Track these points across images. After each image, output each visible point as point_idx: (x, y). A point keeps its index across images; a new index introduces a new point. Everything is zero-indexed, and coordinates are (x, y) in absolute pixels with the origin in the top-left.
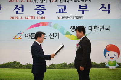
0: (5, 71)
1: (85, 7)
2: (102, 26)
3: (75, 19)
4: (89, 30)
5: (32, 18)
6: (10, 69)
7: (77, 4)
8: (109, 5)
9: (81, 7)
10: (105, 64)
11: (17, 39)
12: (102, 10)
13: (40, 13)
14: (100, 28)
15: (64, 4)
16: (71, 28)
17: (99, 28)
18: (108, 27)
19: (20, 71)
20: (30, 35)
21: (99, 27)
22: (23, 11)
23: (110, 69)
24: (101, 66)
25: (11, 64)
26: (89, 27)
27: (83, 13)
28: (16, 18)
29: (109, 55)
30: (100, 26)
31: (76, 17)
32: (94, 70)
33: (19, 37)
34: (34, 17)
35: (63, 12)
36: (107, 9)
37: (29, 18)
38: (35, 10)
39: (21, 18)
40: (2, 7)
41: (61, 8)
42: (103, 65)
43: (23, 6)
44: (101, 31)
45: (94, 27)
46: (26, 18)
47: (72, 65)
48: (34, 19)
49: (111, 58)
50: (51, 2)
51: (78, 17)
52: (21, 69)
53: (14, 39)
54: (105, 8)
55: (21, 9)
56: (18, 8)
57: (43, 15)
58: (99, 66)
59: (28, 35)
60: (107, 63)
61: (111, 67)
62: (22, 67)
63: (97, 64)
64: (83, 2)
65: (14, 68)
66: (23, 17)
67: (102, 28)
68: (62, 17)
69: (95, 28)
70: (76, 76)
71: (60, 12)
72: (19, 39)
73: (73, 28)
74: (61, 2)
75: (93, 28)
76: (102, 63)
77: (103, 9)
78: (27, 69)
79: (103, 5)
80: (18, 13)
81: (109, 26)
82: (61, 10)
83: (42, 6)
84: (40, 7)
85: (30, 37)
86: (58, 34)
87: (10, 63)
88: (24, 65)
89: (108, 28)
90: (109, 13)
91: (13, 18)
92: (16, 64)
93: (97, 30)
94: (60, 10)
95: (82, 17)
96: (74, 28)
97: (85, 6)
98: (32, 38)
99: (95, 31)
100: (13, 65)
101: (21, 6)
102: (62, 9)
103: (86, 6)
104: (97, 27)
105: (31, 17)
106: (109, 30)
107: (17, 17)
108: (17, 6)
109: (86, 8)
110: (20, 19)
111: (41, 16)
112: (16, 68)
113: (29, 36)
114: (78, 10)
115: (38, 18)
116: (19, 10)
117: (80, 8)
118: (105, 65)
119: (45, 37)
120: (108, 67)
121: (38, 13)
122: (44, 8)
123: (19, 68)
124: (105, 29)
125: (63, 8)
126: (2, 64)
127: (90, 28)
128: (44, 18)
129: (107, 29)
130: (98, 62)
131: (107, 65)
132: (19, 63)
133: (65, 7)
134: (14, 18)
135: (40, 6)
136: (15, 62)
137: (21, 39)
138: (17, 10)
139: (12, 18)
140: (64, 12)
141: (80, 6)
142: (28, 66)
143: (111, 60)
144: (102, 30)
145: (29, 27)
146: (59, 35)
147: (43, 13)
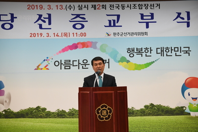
0: (22, 123)
1: (150, 18)
2: (178, 48)
3: (135, 36)
4: (157, 53)
5: (66, 35)
6: (30, 119)
7: (137, 13)
8: (188, 13)
9: (145, 18)
10: (184, 108)
11: (42, 69)
12: (178, 22)
13: (78, 26)
14: (175, 51)
15: (116, 11)
16: (129, 51)
17: (173, 51)
18: (187, 49)
19: (47, 123)
20: (63, 62)
21: (173, 48)
22: (50, 23)
23: (192, 117)
24: (177, 111)
25: (32, 111)
26: (157, 49)
27: (147, 27)
28: (39, 36)
29: (189, 95)
30: (175, 48)
31: (136, 34)
32: (167, 119)
33: (45, 67)
34: (68, 34)
35: (114, 26)
36: (186, 20)
37: (60, 34)
38: (70, 21)
39: (47, 35)
40: (16, 18)
41: (111, 18)
42: (180, 111)
43: (50, 15)
44: (176, 55)
45: (165, 49)
46: (56, 35)
47: (131, 111)
48: (68, 36)
49: (193, 98)
50: (95, 9)
51: (139, 34)
52: (48, 119)
53: (36, 69)
54: (183, 19)
55: (47, 20)
56: (42, 18)
57: (83, 31)
58: (175, 112)
59: (58, 64)
60: (187, 107)
61: (193, 114)
62: (50, 115)
63: (171, 108)
64: (147, 8)
65: (37, 118)
66: (51, 34)
67: (178, 51)
68: (114, 34)
69: (167, 51)
70: (137, 129)
71: (110, 26)
72: (45, 70)
73: (132, 50)
74: (112, 8)
75: (163, 51)
76: (179, 108)
77: (179, 20)
78: (58, 119)
79: (179, 14)
80: (43, 27)
81: (189, 48)
82: (112, 22)
83: (81, 16)
84: (78, 18)
85: (63, 67)
86: (107, 61)
87: (31, 109)
88: (53, 113)
89: (187, 51)
90: (188, 26)
91: (34, 35)
92: (40, 111)
93: (169, 54)
94: (110, 21)
95: (146, 33)
96: (134, 50)
97: (150, 15)
98: (65, 69)
99: (167, 56)
100: (35, 112)
101: (47, 16)
102: (114, 21)
103: (152, 15)
104: (170, 49)
105: (63, 34)
106: (189, 53)
107: (41, 34)
108: (40, 16)
109: (152, 18)
110: (46, 37)
111: (79, 32)
112: (41, 117)
113: (61, 64)
114: (139, 22)
115: (75, 35)
116: (44, 22)
117: (142, 18)
118: (184, 110)
119: (87, 66)
120: (189, 114)
121: (74, 26)
122: (85, 19)
123: (46, 118)
124: (182, 52)
125: (115, 18)
126: (18, 112)
127: (159, 51)
128: (85, 35)
129: (187, 53)
130: (173, 106)
131: (187, 110)
132: (45, 109)
133: (118, 16)
134: (37, 35)
135: (78, 16)
136: (38, 107)
137: (47, 69)
138: (40, 22)
139: (32, 36)
140: (117, 24)
141: (142, 16)
142: (60, 114)
143: (193, 102)
144: (178, 53)
145: (61, 49)
146: (109, 63)
147: (83, 26)
